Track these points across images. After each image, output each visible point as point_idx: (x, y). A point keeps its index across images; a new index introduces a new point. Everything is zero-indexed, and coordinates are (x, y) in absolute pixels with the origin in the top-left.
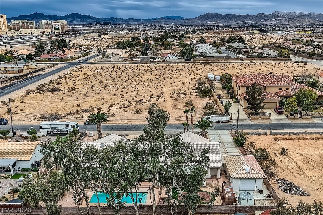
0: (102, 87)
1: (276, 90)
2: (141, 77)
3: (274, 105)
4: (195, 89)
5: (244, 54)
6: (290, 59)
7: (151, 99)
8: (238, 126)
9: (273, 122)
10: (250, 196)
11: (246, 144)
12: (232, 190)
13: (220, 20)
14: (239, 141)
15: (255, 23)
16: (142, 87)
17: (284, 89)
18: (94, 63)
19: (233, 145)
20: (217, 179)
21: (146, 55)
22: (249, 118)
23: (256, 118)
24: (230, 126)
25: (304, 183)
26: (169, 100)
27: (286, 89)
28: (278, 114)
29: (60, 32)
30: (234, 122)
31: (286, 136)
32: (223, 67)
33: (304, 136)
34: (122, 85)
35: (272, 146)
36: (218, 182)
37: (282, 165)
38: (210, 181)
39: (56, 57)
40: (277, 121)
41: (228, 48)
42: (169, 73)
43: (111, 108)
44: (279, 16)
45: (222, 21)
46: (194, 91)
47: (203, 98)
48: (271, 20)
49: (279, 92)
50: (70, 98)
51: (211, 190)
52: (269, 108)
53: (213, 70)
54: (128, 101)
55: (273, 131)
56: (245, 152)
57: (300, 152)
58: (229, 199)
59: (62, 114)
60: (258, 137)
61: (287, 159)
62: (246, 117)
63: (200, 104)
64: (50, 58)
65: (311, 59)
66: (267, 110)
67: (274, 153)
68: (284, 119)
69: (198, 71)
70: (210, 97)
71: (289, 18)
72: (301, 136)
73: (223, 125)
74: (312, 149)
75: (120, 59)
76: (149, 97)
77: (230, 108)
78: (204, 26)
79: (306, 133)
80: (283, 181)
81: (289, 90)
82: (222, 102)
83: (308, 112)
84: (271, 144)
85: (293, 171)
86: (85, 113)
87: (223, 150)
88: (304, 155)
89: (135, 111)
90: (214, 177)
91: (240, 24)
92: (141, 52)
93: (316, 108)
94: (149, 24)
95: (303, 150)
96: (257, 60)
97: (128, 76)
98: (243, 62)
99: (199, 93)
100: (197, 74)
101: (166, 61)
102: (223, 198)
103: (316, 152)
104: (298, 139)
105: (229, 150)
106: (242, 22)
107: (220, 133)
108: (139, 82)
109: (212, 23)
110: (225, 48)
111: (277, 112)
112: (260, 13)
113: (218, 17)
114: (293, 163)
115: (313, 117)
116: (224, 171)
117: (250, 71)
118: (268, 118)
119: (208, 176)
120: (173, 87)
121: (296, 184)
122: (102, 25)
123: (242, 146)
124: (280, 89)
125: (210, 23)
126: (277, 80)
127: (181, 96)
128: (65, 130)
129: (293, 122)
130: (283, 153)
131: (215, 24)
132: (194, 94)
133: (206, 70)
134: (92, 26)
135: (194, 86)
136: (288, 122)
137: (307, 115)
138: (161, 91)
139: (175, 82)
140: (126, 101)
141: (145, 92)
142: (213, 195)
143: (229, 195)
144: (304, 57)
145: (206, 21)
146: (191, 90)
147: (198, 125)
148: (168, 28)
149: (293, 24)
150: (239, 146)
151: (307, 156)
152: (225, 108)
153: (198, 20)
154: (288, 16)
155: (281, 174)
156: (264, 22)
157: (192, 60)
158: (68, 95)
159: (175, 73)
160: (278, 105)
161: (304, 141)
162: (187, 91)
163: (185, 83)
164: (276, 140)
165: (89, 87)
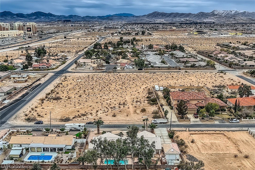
0: (86, 96)
1: (195, 102)
2: (110, 87)
3: (194, 112)
4: (146, 98)
5: (182, 63)
6: (215, 69)
7: (120, 106)
8: (171, 126)
9: (191, 123)
10: (173, 161)
11: (174, 136)
12: (165, 159)
13: (165, 18)
14: (171, 135)
15: (196, 21)
16: (112, 96)
17: (200, 101)
18: (73, 72)
19: (168, 137)
20: (159, 154)
21: (109, 63)
22: (178, 120)
23: (182, 120)
24: (167, 126)
25: (199, 156)
26: (131, 106)
27: (202, 102)
28: (195, 118)
29: (31, 33)
30: (169, 123)
31: (197, 132)
32: (165, 77)
33: (206, 132)
34: (99, 94)
35: (187, 138)
36: (159, 156)
37: (191, 148)
38: (156, 155)
39: (44, 66)
40: (194, 122)
41: (171, 55)
42: (128, 83)
43: (98, 113)
44: (217, 15)
45: (167, 19)
46: (146, 99)
47: (152, 105)
48: (210, 18)
49: (197, 103)
50: (70, 106)
51: (156, 159)
52: (191, 114)
53: (158, 80)
54: (106, 108)
55: (190, 129)
56: (173, 141)
57: (202, 141)
58: (164, 162)
59: (71, 117)
60: (181, 133)
61: (194, 145)
62: (177, 120)
63: (150, 110)
64: (40, 67)
65: (231, 68)
66: (190, 115)
67: (188, 142)
68: (198, 121)
69: (148, 81)
70: (156, 104)
71: (226, 17)
72: (204, 132)
73: (163, 125)
74: (208, 139)
75: (91, 68)
76: (118, 104)
77: (168, 114)
78: (151, 23)
79: (207, 131)
80: (189, 155)
81: (204, 102)
82: (163, 109)
83: (212, 117)
84: (188, 136)
85: (195, 150)
86: (84, 116)
87: (162, 140)
88: (203, 143)
89: (113, 116)
90: (158, 153)
91: (183, 21)
92: (105, 61)
93: (218, 114)
94: (104, 21)
95: (203, 140)
96: (191, 69)
97: (101, 86)
98: (180, 72)
99: (149, 101)
100: (147, 84)
101: (124, 70)
102: (161, 162)
103: (210, 141)
104: (203, 134)
105: (165, 140)
106: (184, 20)
107: (162, 130)
108: (109, 92)
109: (158, 21)
110: (168, 55)
111: (195, 116)
112: (201, 12)
113: (163, 15)
114: (196, 147)
115: (215, 120)
116: (162, 151)
117: (184, 81)
118: (189, 120)
119: (155, 153)
120: (132, 96)
121: (195, 156)
122: (63, 22)
123: (172, 138)
124: (198, 102)
125: (156, 21)
126: (196, 96)
127: (139, 103)
128: (79, 128)
129: (203, 123)
130: (193, 142)
131: (161, 21)
132: (146, 102)
133: (154, 80)
134: (55, 24)
135: (146, 95)
136: (200, 123)
137: (212, 119)
138: (125, 100)
139: (133, 92)
140: (105, 108)
141: (115, 100)
142: (157, 161)
143: (164, 161)
144: (226, 66)
145: (153, 18)
146: (144, 99)
147: (150, 127)
148: (120, 26)
149: (229, 22)
150: (171, 138)
151: (204, 143)
152: (165, 114)
153: (147, 18)
154: (225, 14)
155: (189, 152)
156: (204, 20)
157: (143, 69)
158: (68, 103)
159: (132, 83)
160: (196, 112)
161: (205, 135)
162: (142, 100)
163: (140, 92)
164: (191, 134)
165: (78, 95)
